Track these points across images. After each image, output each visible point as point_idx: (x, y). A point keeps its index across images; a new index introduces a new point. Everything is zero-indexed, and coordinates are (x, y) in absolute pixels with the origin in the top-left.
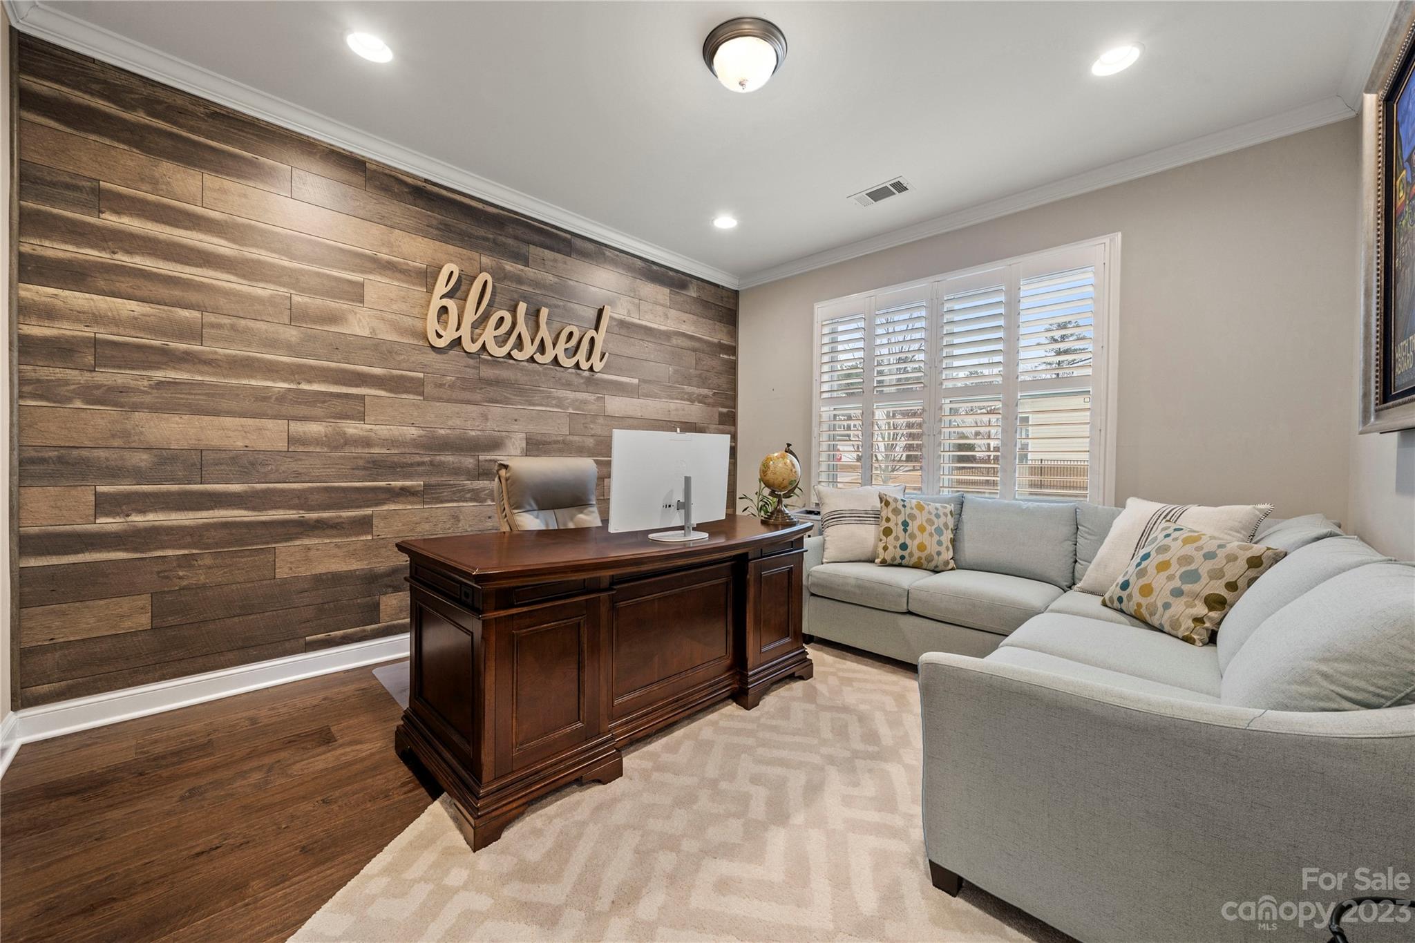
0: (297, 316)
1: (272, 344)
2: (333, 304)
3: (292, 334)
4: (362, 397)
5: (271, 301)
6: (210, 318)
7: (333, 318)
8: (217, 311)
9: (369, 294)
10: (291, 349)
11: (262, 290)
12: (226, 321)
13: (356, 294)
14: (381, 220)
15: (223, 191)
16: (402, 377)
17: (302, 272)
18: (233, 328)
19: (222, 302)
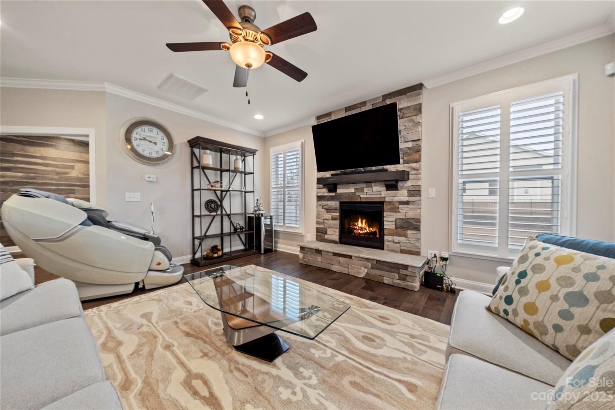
0: (58, 173)
1: (52, 179)
2: (67, 170)
3: (56, 177)
4: (74, 189)
5: (52, 171)
6: (37, 175)
7: (66, 173)
8: (39, 174)
9: (76, 168)
10: (56, 180)
11: (49, 169)
12: (41, 175)
13: (73, 168)
14: (79, 152)
15: (40, 150)
16: (85, 185)
17: (59, 164)
18: (43, 177)
19: (39, 172)
